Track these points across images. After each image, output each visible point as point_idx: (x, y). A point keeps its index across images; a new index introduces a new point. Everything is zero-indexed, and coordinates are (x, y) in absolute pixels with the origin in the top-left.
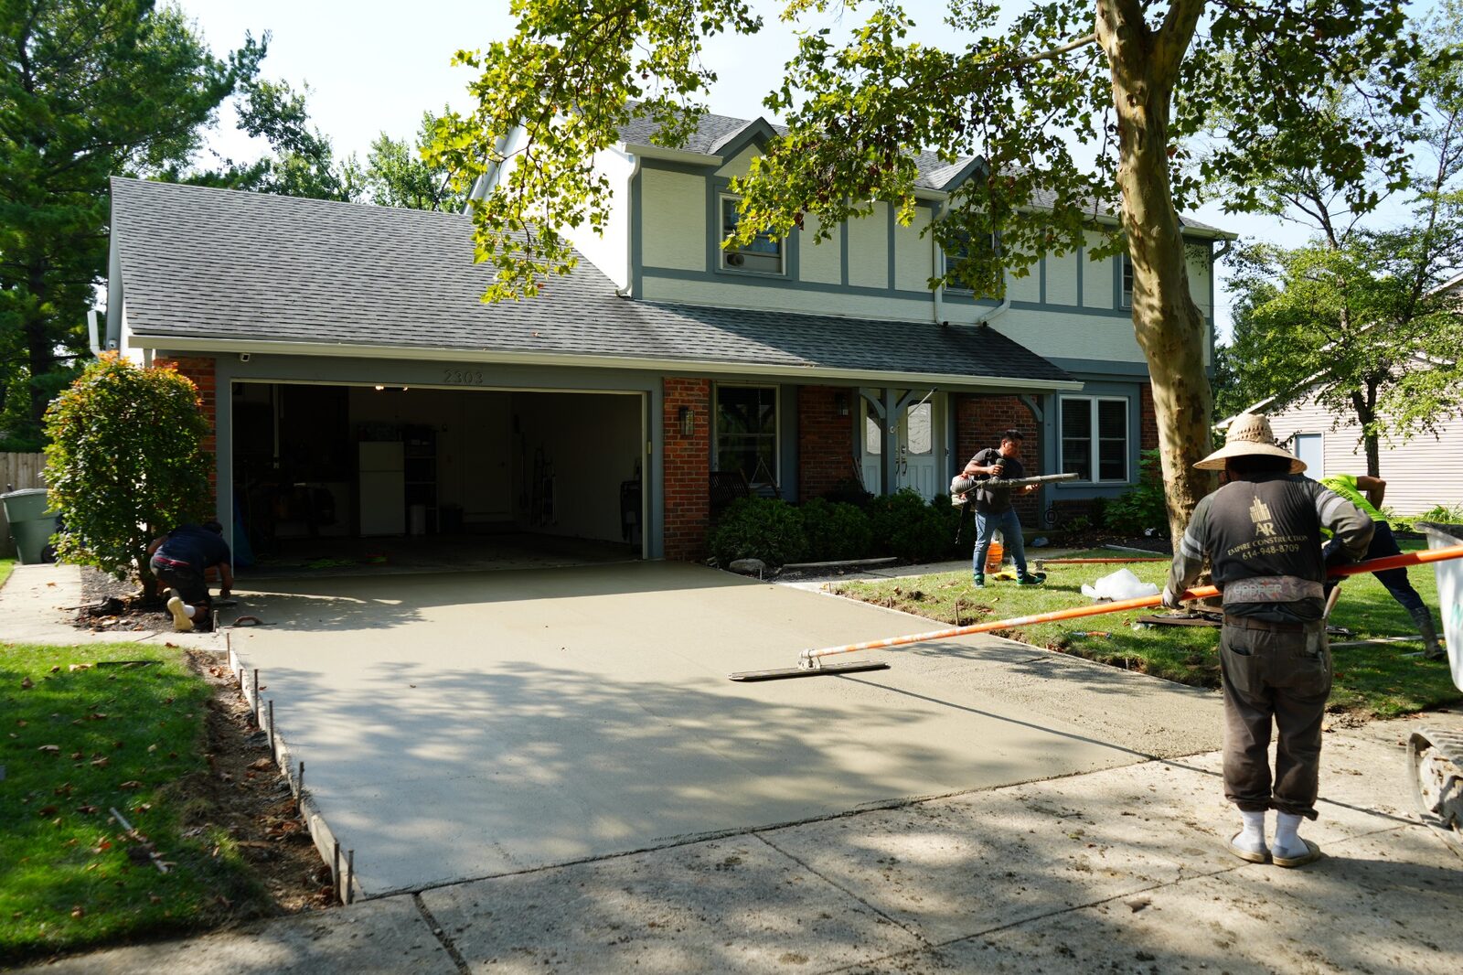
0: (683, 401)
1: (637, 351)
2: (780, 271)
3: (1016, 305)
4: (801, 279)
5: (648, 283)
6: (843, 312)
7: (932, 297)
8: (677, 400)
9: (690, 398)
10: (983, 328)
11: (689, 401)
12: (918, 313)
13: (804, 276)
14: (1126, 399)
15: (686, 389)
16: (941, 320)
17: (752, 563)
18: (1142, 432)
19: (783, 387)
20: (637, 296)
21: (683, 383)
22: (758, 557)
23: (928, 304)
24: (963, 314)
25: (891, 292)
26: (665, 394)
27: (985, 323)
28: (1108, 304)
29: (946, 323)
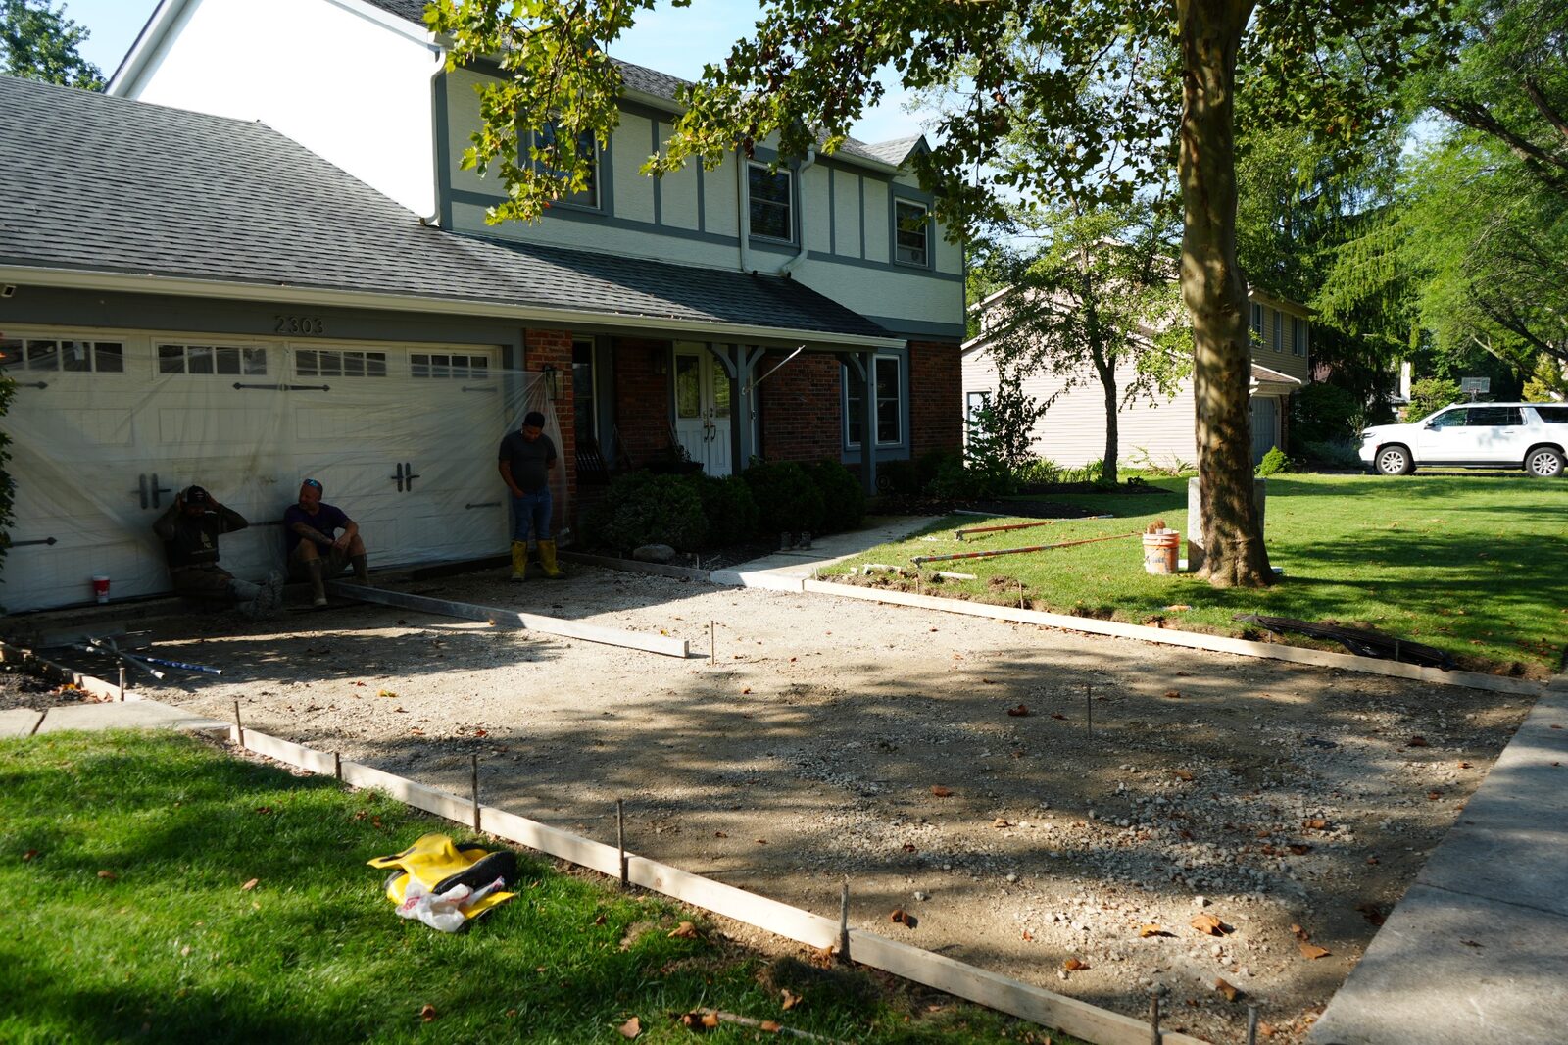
0: (546, 358)
1: (482, 293)
2: (595, 204)
3: (814, 255)
4: (616, 215)
5: (458, 209)
6: (658, 256)
7: (738, 242)
8: (539, 357)
9: (554, 355)
10: (786, 277)
11: (553, 358)
12: (724, 259)
13: (620, 211)
14: (897, 358)
15: (550, 343)
16: (749, 269)
17: (664, 550)
18: (911, 390)
19: (597, 337)
20: (446, 225)
21: (545, 336)
22: (666, 542)
23: (735, 250)
24: (767, 263)
25: (700, 235)
26: (526, 350)
27: (789, 274)
28: (884, 257)
29: (755, 272)
